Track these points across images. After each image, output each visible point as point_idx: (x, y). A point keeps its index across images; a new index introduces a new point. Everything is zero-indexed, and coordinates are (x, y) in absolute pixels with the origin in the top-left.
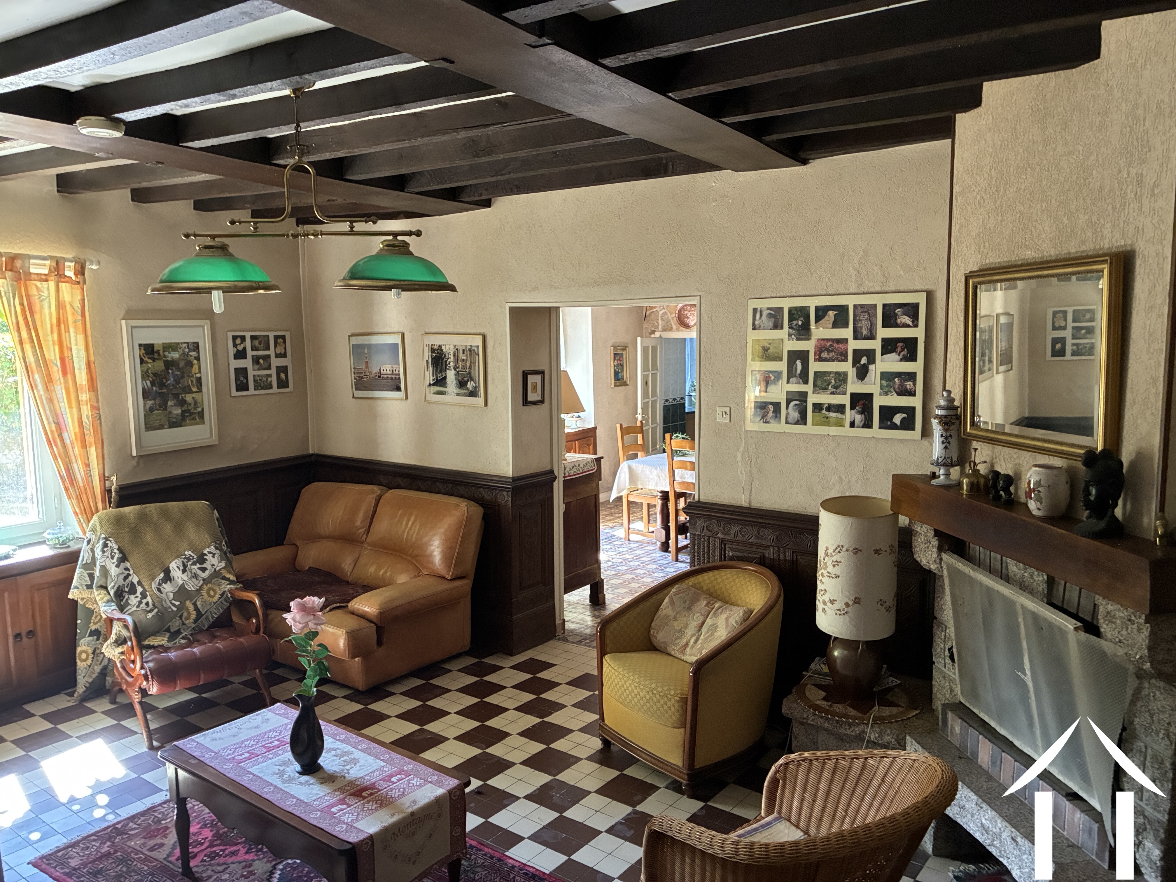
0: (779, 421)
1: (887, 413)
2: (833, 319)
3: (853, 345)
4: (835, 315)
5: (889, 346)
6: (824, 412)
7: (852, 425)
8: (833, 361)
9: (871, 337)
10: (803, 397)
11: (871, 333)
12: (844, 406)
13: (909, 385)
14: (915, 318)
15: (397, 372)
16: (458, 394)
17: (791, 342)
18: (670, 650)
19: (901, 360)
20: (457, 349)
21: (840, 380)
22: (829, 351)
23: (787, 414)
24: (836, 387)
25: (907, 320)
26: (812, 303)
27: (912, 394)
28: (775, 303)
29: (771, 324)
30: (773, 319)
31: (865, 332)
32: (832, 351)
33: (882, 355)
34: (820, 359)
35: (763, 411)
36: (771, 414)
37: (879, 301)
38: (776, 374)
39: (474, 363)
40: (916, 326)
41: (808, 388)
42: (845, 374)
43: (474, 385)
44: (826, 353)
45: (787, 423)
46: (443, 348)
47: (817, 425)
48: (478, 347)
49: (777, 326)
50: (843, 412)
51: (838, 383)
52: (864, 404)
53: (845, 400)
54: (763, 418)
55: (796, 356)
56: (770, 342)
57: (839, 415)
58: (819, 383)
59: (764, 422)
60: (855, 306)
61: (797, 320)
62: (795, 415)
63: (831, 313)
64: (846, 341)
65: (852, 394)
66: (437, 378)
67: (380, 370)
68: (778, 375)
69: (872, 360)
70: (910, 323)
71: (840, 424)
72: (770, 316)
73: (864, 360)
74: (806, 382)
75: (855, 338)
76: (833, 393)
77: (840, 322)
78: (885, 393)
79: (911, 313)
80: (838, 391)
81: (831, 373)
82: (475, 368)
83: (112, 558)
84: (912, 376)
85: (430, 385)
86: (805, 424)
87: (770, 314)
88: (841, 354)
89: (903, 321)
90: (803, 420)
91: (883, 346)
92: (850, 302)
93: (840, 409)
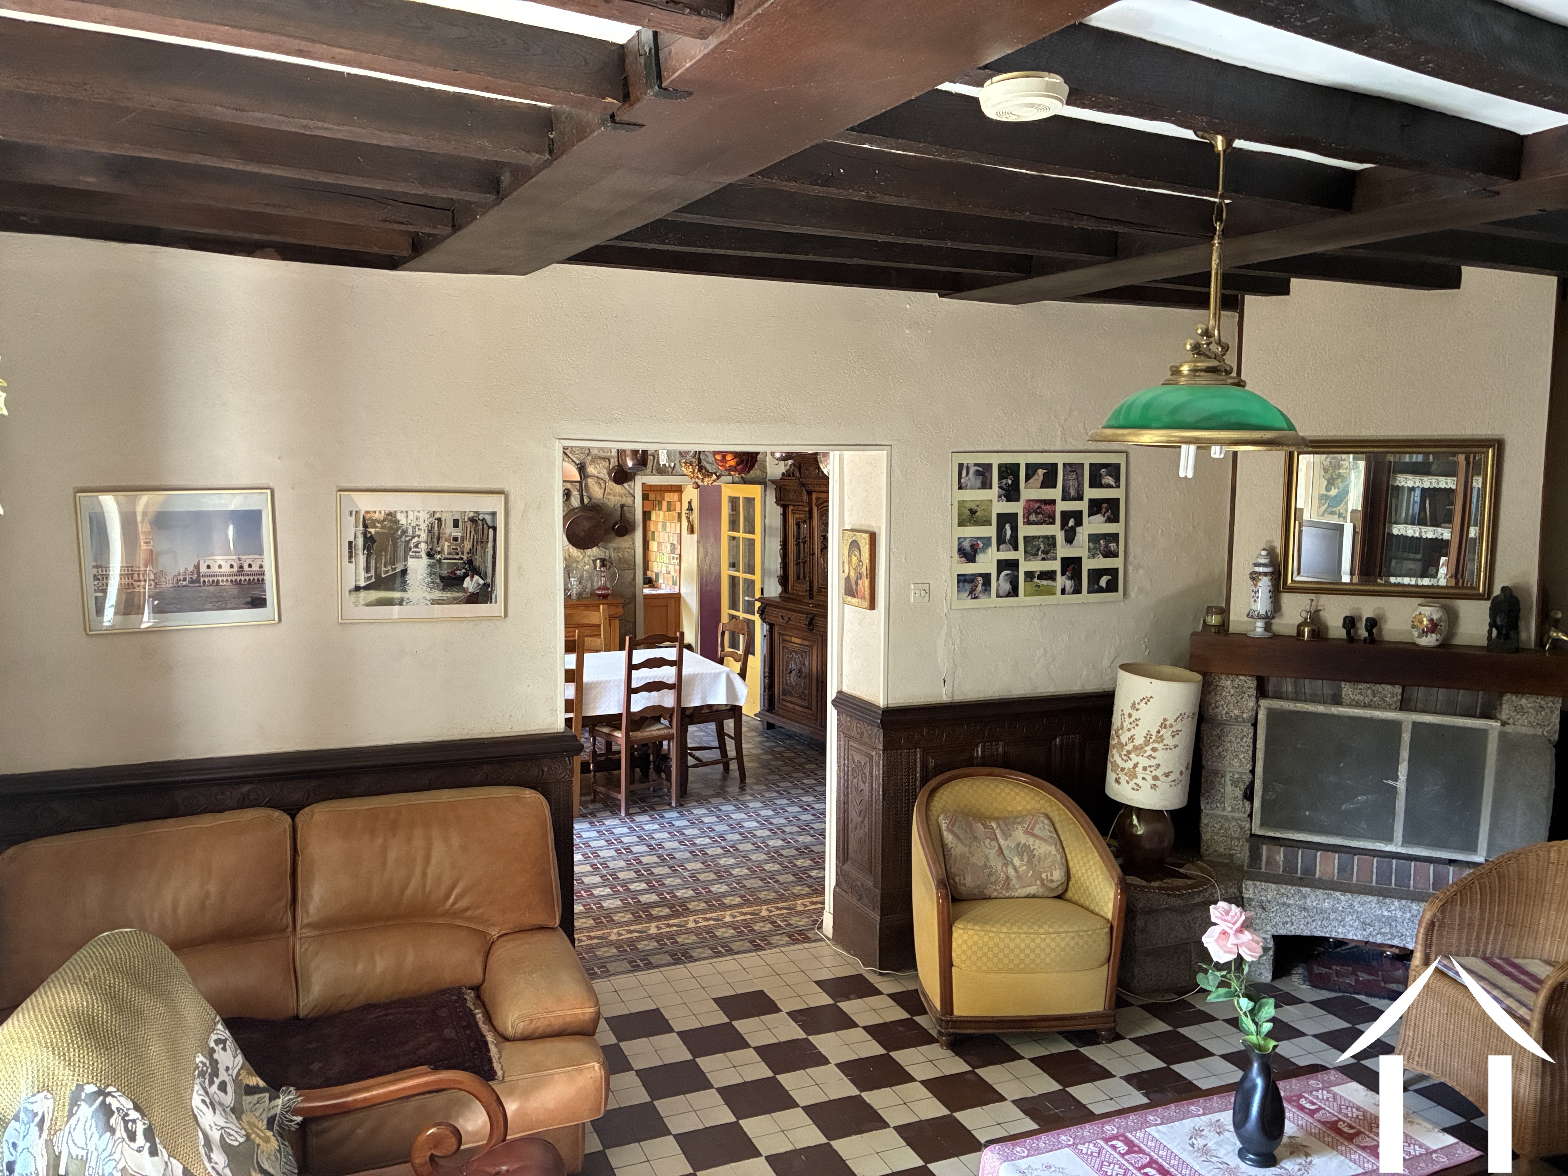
0: (990, 595)
1: (1095, 575)
2: (1041, 478)
3: (1062, 506)
4: (1044, 474)
5: (1096, 506)
6: (1036, 580)
7: (1063, 592)
8: (1041, 524)
9: (1080, 498)
10: (1013, 565)
11: (1078, 494)
12: (1054, 572)
13: (1113, 546)
14: (1117, 479)
15: (255, 568)
16: (435, 602)
17: (1001, 503)
18: (987, 892)
19: (1106, 522)
20: (439, 520)
21: (1048, 545)
22: (1037, 514)
23: (998, 586)
24: (1045, 552)
25: (1110, 480)
26: (1023, 460)
27: (1115, 555)
28: (984, 459)
29: (979, 484)
30: (981, 477)
31: (1072, 492)
32: (1040, 513)
33: (1089, 516)
34: (1028, 523)
35: (971, 585)
36: (980, 588)
37: (1087, 460)
38: (984, 541)
39: (484, 543)
40: (1118, 487)
41: (1019, 555)
42: (1053, 538)
43: (481, 582)
44: (1034, 515)
45: (998, 596)
46: (399, 516)
47: (1030, 595)
48: (494, 514)
49: (986, 485)
50: (1054, 579)
51: (1048, 548)
52: (1073, 569)
53: (1055, 566)
54: (971, 593)
55: (1005, 519)
56: (978, 503)
57: (1050, 582)
58: (1029, 549)
59: (972, 598)
60: (1064, 464)
61: (1007, 478)
62: (1006, 587)
63: (1041, 472)
64: (1053, 502)
65: (1063, 559)
66: (378, 575)
67: (197, 567)
68: (987, 541)
69: (1079, 523)
70: (1113, 484)
71: (1051, 592)
72: (978, 473)
73: (1071, 523)
74: (1016, 548)
75: (1064, 499)
76: (1043, 559)
77: (1049, 482)
78: (1093, 556)
79: (1114, 474)
80: (1049, 556)
81: (1039, 537)
82: (485, 552)
83: (132, 1137)
84: (1114, 537)
85: (357, 589)
86: (1017, 596)
87: (978, 471)
88: (1050, 517)
89: (1107, 481)
90: (1014, 592)
91: (1089, 507)
92: (1060, 460)
93: (1049, 575)
